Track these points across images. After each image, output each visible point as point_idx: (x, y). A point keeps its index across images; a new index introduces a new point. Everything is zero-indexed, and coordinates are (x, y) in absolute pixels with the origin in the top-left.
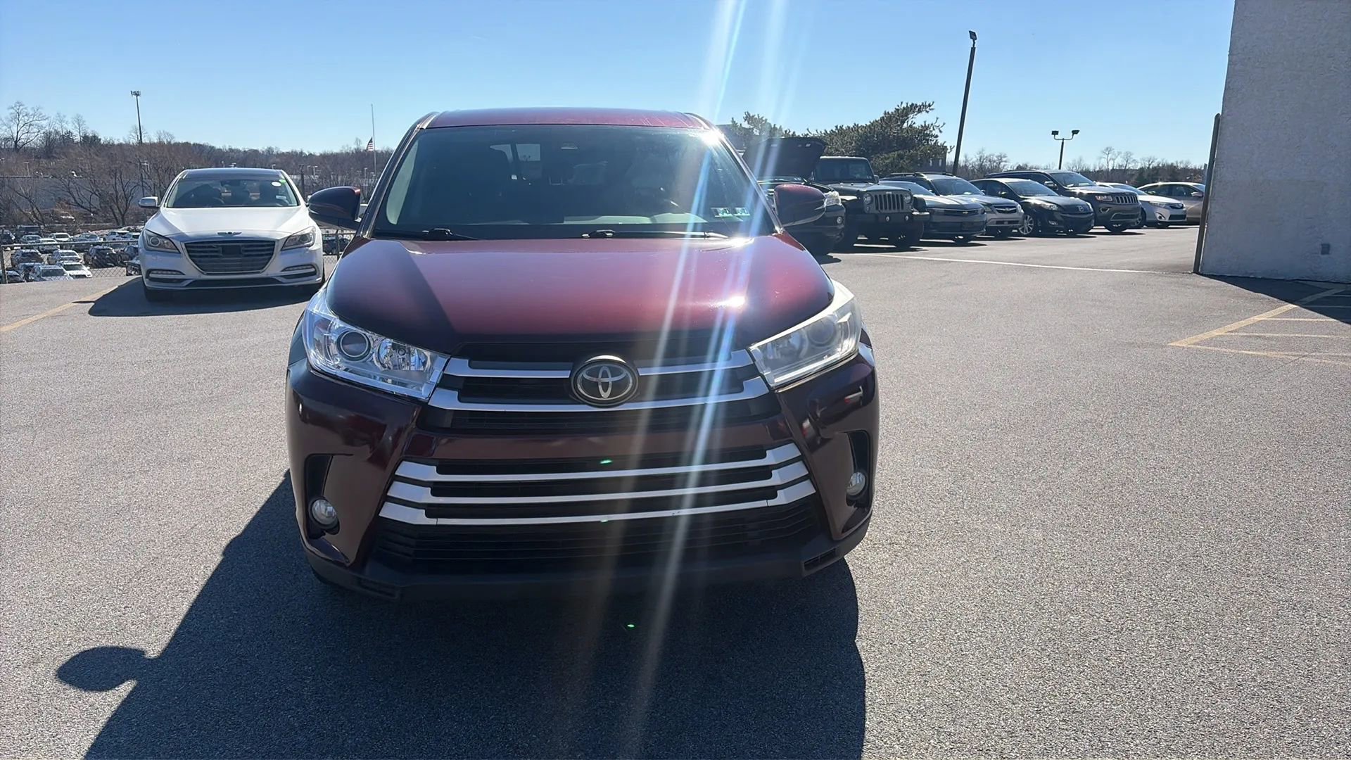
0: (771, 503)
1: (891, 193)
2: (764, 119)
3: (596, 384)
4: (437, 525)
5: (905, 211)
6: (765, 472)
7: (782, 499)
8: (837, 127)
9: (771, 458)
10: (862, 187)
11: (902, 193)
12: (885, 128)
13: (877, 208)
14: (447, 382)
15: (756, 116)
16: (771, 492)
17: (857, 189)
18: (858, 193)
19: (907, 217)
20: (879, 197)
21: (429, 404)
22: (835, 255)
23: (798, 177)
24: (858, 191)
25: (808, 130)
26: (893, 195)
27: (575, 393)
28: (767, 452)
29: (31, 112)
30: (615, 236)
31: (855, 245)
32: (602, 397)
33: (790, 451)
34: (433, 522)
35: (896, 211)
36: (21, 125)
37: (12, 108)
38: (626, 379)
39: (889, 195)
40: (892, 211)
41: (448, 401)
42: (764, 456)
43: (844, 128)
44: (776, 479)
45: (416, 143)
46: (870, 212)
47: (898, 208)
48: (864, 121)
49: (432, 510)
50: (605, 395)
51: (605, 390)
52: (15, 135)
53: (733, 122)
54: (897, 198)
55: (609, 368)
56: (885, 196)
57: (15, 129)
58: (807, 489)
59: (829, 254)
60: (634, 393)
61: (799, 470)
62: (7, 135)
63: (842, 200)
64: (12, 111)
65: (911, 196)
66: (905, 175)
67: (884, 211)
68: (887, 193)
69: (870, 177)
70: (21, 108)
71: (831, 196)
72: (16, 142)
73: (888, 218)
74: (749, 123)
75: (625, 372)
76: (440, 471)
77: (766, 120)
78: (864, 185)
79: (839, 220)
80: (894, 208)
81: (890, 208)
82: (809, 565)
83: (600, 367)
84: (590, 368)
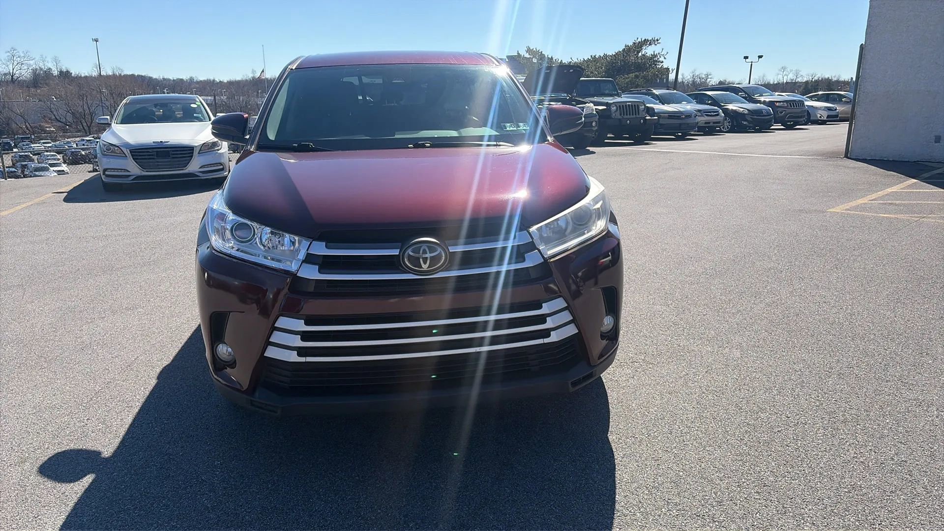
0: (546, 340)
1: (630, 103)
2: (540, 51)
3: (419, 259)
4: (305, 362)
5: (640, 116)
6: (542, 319)
7: (554, 337)
8: (591, 56)
9: (546, 309)
10: (610, 100)
11: (638, 103)
12: (626, 57)
13: (621, 115)
14: (310, 259)
15: (535, 50)
16: (546, 333)
17: (607, 101)
18: (607, 104)
19: (642, 121)
20: (622, 107)
21: (297, 275)
22: (591, 149)
23: (565, 93)
24: (607, 102)
25: (571, 59)
26: (632, 105)
27: (403, 265)
28: (543, 304)
29: (22, 55)
30: (432, 146)
31: (606, 141)
32: (423, 268)
33: (560, 303)
34: (303, 359)
35: (634, 116)
36: (15, 64)
37: (8, 52)
38: (440, 254)
39: (629, 105)
40: (632, 116)
41: (311, 273)
42: (540, 307)
43: (597, 57)
44: (550, 323)
45: (288, 80)
46: (616, 117)
47: (636, 114)
48: (611, 52)
49: (302, 352)
50: (425, 267)
51: (425, 263)
52: (11, 71)
53: (518, 53)
54: (633, 108)
55: (427, 246)
56: (626, 105)
57: (11, 67)
58: (571, 330)
59: (588, 148)
60: (446, 265)
61: (566, 316)
62: (5, 71)
63: (596, 109)
64: (8, 54)
65: (645, 105)
66: (640, 90)
67: (625, 117)
68: (628, 103)
69: (616, 93)
70: (15, 52)
71: (588, 107)
72: (12, 76)
73: (628, 121)
74: (529, 55)
75: (439, 250)
76: (307, 324)
77: (542, 52)
78: (611, 98)
79: (594, 124)
80: (633, 115)
81: (630, 114)
82: (574, 384)
83: (421, 247)
84: (413, 247)
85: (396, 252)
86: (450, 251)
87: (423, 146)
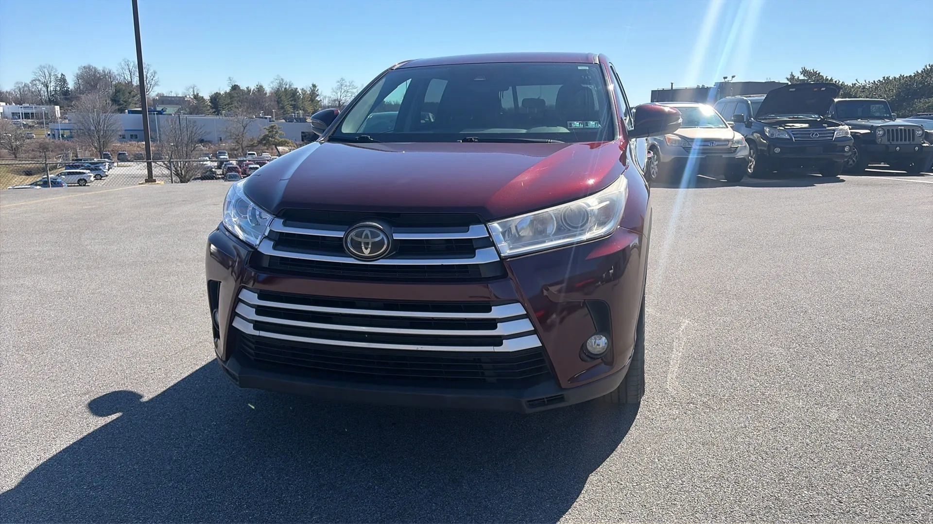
0: (497, 349)
1: (903, 128)
2: (817, 72)
3: (360, 243)
4: (259, 336)
5: (915, 142)
6: (492, 324)
7: (508, 346)
8: (884, 78)
9: (496, 312)
10: (878, 123)
11: (914, 128)
12: (926, 78)
13: (889, 140)
14: (270, 235)
15: (812, 71)
16: (498, 341)
17: (872, 124)
18: (871, 128)
19: (917, 148)
20: (892, 132)
21: (258, 250)
22: (842, 177)
23: (816, 114)
24: (872, 126)
25: (857, 80)
26: (905, 130)
27: (346, 248)
28: (493, 307)
29: (348, 84)
30: (480, 141)
31: (866, 170)
32: (364, 254)
33: (517, 309)
34: (257, 333)
35: (907, 142)
36: (343, 92)
37: (339, 82)
38: (383, 239)
39: (901, 130)
40: (903, 142)
42: (489, 310)
43: (891, 78)
44: (501, 330)
45: (384, 80)
46: (882, 143)
47: (909, 140)
49: (258, 325)
50: (367, 252)
51: (366, 249)
52: (339, 98)
53: (792, 75)
54: (909, 132)
55: (370, 231)
56: (897, 130)
57: (339, 94)
58: (533, 342)
59: (838, 176)
60: (387, 252)
61: (526, 325)
62: (335, 98)
63: (851, 132)
64: (339, 84)
65: (923, 130)
67: (895, 142)
68: (899, 127)
69: (888, 115)
70: (343, 82)
71: (842, 129)
72: (339, 102)
73: (898, 148)
74: (804, 76)
75: (382, 236)
76: (260, 298)
77: (819, 73)
78: (880, 121)
79: (847, 149)
80: (905, 140)
81: (901, 140)
82: (532, 404)
83: (364, 231)
84: (360, 230)
85: (340, 234)
86: (394, 238)
87: (471, 141)
